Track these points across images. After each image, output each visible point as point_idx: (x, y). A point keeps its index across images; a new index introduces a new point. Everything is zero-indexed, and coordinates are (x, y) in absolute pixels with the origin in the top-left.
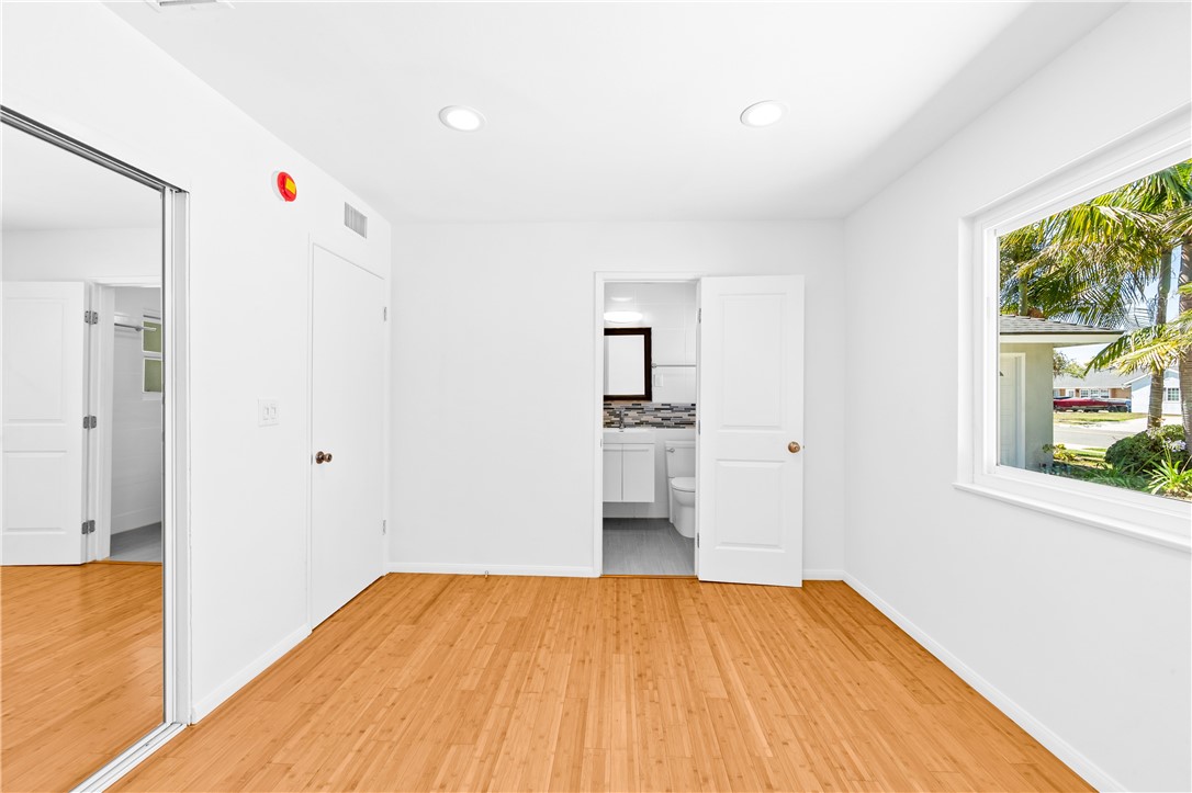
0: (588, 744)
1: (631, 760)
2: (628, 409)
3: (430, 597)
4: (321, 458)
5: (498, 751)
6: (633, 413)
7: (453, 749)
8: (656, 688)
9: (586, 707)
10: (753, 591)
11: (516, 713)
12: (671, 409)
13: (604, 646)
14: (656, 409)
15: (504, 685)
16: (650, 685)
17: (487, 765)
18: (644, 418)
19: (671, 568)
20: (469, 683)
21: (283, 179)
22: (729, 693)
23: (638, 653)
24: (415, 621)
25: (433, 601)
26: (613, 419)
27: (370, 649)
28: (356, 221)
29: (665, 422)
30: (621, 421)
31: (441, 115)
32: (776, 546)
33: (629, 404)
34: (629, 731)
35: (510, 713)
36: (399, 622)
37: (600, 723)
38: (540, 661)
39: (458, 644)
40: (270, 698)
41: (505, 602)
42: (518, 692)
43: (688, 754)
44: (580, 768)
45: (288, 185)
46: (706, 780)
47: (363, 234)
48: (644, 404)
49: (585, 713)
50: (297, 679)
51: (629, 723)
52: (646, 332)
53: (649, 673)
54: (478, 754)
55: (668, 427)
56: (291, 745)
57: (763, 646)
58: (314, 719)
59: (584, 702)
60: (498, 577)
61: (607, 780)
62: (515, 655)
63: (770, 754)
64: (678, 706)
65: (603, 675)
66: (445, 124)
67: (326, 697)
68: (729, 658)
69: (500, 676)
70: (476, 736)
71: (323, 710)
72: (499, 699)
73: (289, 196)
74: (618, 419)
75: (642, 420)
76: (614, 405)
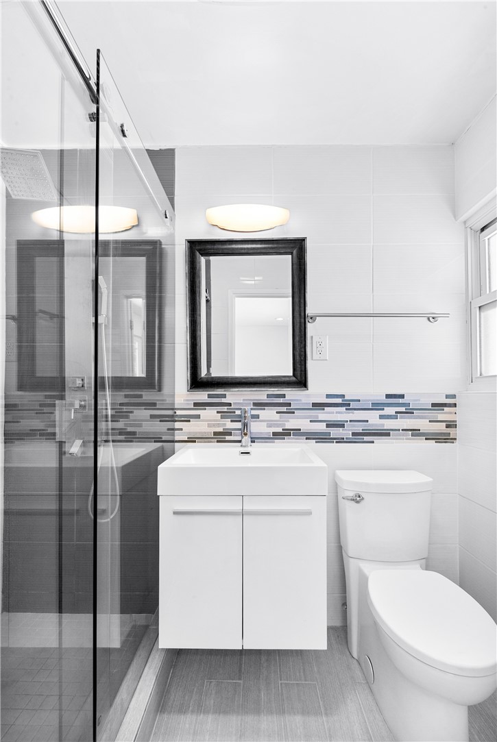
2: (259, 405)
6: (269, 414)
12: (346, 405)
14: (314, 405)
18: (292, 423)
26: (230, 425)
29: (334, 432)
30: (244, 430)
33: (261, 394)
48: (291, 394)
52: (296, 248)
55: (340, 440)
74: (239, 425)
75: (288, 426)
76: (234, 396)
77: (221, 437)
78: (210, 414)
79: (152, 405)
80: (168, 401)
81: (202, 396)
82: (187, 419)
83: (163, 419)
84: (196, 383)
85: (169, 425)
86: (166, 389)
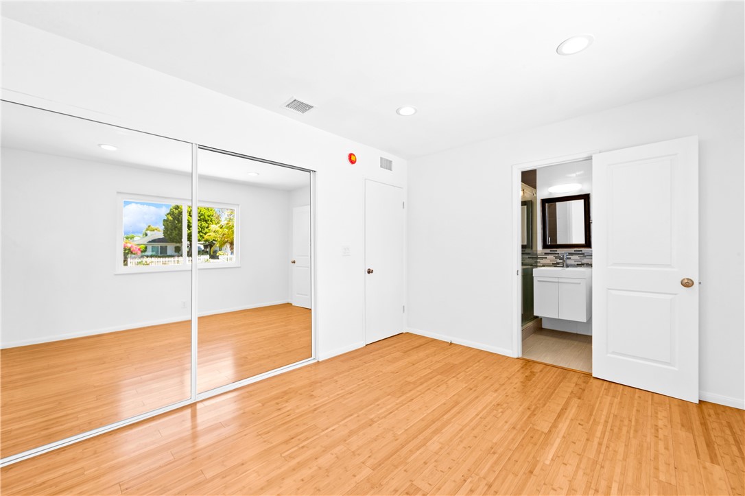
0: (445, 417)
1: (461, 430)
2: (570, 254)
3: (417, 345)
4: (370, 272)
5: (406, 403)
6: (576, 257)
7: (389, 396)
8: (502, 412)
9: (456, 405)
10: (638, 393)
11: (422, 395)
13: (490, 387)
15: (425, 385)
16: (500, 410)
17: (397, 406)
18: (585, 261)
19: (576, 365)
20: (410, 379)
21: (350, 155)
22: (550, 431)
23: (507, 396)
24: (405, 352)
25: (418, 347)
26: (558, 261)
27: (382, 357)
28: (386, 164)
30: (564, 263)
31: (397, 111)
32: (669, 364)
33: (572, 250)
34: (471, 421)
35: (420, 395)
36: (398, 351)
37: (459, 413)
38: (450, 382)
39: (416, 365)
40: (342, 361)
41: (451, 356)
42: (429, 389)
43: (494, 441)
44: (434, 422)
45: (353, 158)
46: (494, 453)
47: (390, 169)
48: (584, 250)
49: (454, 407)
50: (353, 358)
51: (474, 418)
52: (586, 198)
53: (505, 405)
54: (397, 402)
56: (341, 376)
57: (606, 422)
58: (351, 371)
59: (457, 403)
60: (456, 345)
61: (443, 431)
62: (439, 376)
63: (548, 462)
64: (508, 424)
65: (477, 397)
66: (399, 114)
67: (358, 366)
68: (570, 417)
69: (426, 381)
70: (401, 396)
71: (356, 369)
72: (419, 389)
73: (353, 162)
74: (562, 261)
75: (583, 262)
76: (559, 251)
77: (555, 265)
78: (550, 257)
79: (529, 254)
80: (535, 252)
81: (548, 251)
82: (542, 258)
83: (533, 258)
84: (545, 246)
85: (535, 260)
86: (534, 249)
